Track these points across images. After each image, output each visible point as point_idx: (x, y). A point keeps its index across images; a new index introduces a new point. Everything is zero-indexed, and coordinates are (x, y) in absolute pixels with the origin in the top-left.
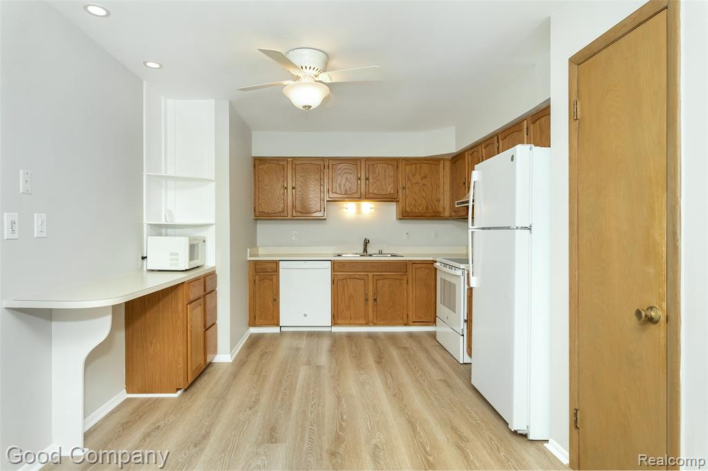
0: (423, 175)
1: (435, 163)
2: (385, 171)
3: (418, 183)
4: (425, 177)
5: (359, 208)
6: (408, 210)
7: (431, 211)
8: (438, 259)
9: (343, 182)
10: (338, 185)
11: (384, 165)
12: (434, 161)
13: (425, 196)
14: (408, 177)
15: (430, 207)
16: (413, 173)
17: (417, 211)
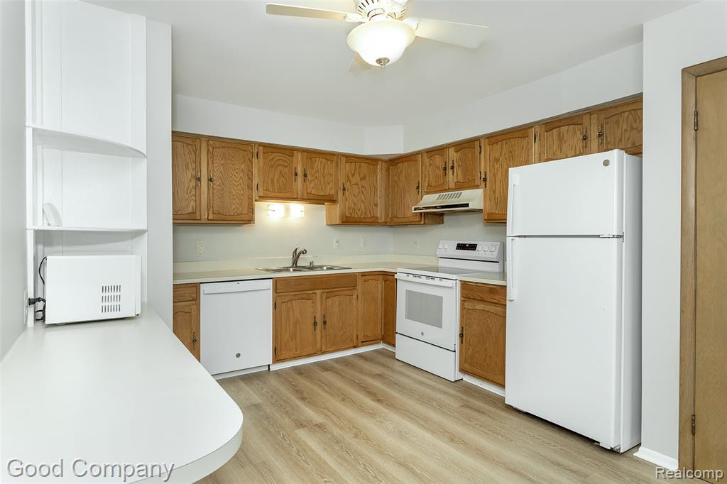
0: (362, 176)
1: (374, 163)
2: (324, 167)
3: (357, 184)
4: (364, 178)
5: (287, 210)
6: (348, 214)
7: (369, 216)
8: (399, 270)
9: (277, 177)
10: (270, 181)
11: (324, 160)
12: (372, 161)
13: (363, 199)
14: (348, 177)
15: (368, 212)
16: (353, 172)
17: (356, 216)
